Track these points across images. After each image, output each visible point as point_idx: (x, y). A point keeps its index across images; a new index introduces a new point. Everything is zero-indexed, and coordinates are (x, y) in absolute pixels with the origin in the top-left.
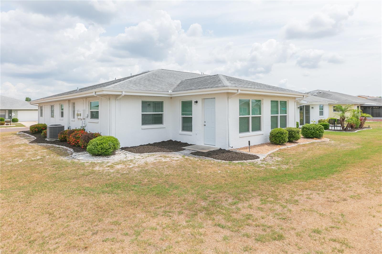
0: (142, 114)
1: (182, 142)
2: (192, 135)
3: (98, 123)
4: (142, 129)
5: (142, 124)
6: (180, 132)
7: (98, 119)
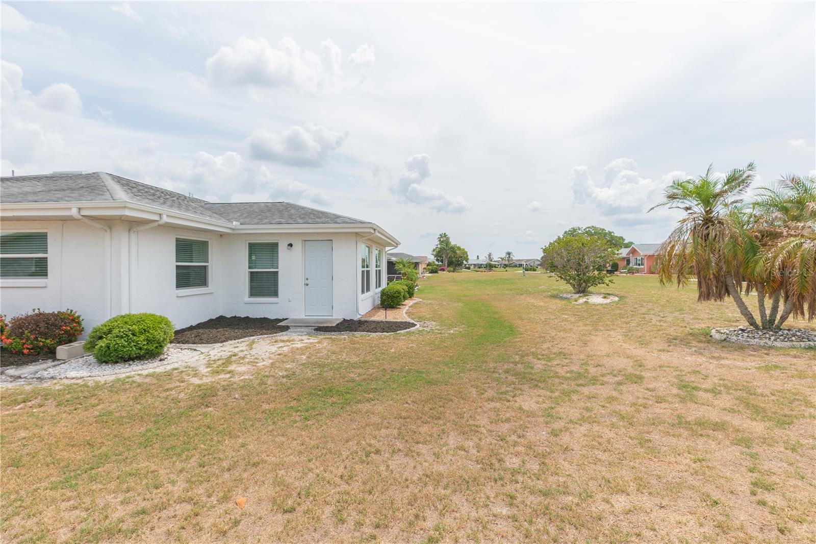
0: (177, 266)
1: (251, 316)
2: (278, 303)
3: (45, 287)
4: (178, 297)
5: (177, 287)
6: (247, 299)
7: (47, 278)
